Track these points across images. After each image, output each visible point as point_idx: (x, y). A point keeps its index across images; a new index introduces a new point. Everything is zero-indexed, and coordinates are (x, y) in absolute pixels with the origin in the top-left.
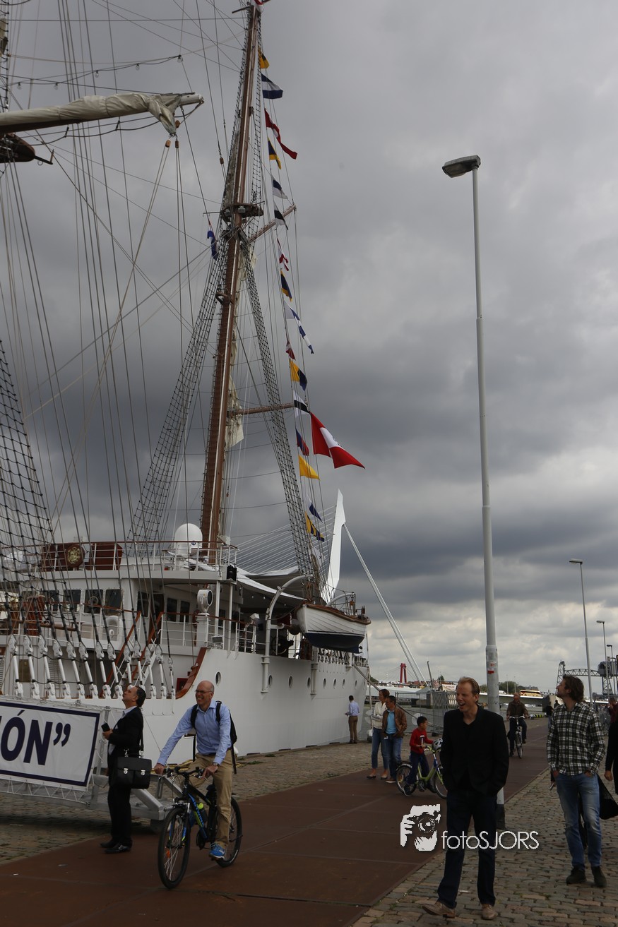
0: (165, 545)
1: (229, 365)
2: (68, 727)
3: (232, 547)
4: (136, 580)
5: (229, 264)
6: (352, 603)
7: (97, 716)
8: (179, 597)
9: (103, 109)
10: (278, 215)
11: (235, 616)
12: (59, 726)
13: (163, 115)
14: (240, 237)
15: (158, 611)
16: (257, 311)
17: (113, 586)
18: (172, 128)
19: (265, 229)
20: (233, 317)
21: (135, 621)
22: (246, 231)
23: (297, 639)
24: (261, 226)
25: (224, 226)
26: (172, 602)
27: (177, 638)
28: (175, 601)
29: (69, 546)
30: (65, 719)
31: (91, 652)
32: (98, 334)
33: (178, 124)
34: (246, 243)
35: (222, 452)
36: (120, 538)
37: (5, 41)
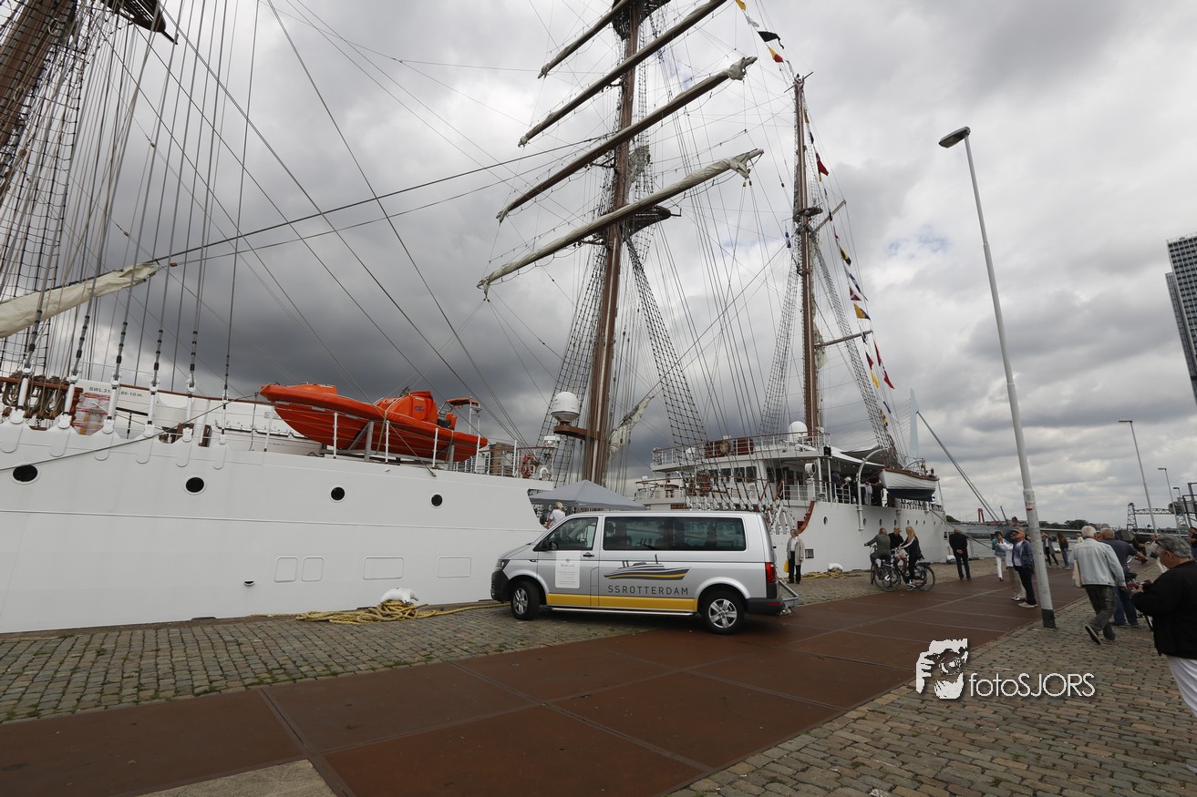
0: (781, 436)
1: (812, 314)
3: (826, 434)
5: (804, 251)
6: (923, 466)
8: (795, 471)
9: (703, 176)
13: (739, 168)
14: (809, 230)
15: (780, 479)
16: (827, 275)
17: (750, 464)
19: (825, 222)
20: (811, 282)
21: (765, 486)
22: (812, 225)
24: (822, 221)
25: (797, 226)
28: (792, 472)
29: (721, 442)
34: (813, 233)
36: (752, 434)
37: (649, 156)
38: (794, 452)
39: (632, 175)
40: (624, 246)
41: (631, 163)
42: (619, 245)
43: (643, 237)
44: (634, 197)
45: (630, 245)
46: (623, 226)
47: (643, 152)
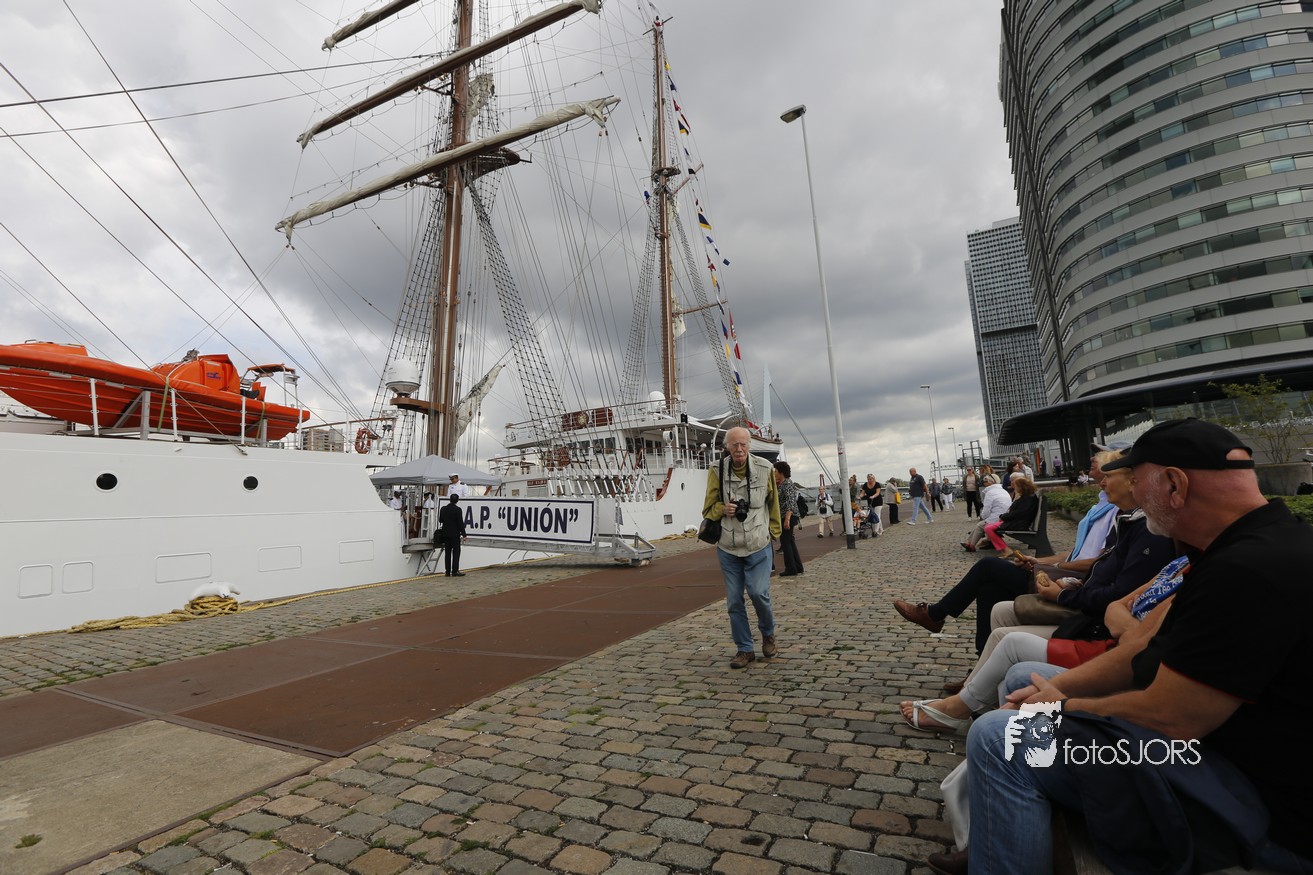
0: (639, 405)
1: (670, 281)
2: (576, 511)
3: (683, 402)
5: (661, 212)
7: (592, 502)
8: (654, 439)
9: (556, 119)
10: (691, 171)
11: (691, 447)
13: (595, 115)
14: (666, 191)
15: (640, 449)
16: (684, 241)
17: (609, 435)
18: (602, 124)
19: (683, 184)
20: (668, 248)
21: (625, 456)
22: (670, 186)
24: (680, 183)
26: (649, 444)
27: (653, 463)
28: (650, 440)
30: (574, 506)
31: (598, 477)
33: (605, 119)
34: (671, 195)
35: (672, 341)
37: (493, 87)
38: (652, 421)
39: (473, 107)
40: (466, 191)
41: (471, 93)
42: (461, 190)
43: (489, 182)
44: (477, 136)
45: (473, 191)
46: (465, 168)
47: (485, 80)
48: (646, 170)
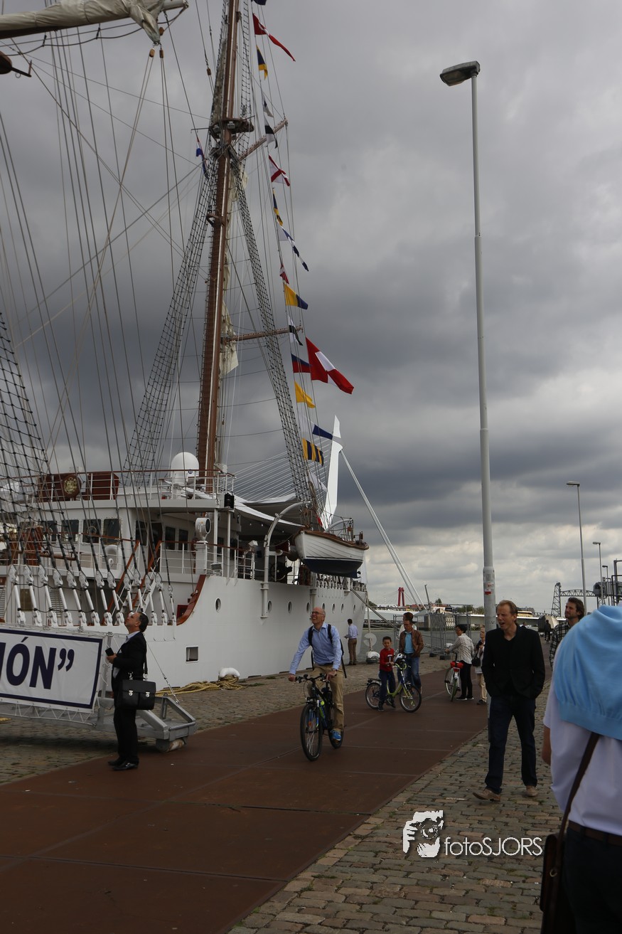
0: (161, 474)
1: (221, 290)
2: (71, 653)
4: (133, 509)
5: (219, 184)
6: (350, 529)
7: (100, 641)
8: (178, 526)
9: (83, 16)
10: (269, 130)
11: (233, 544)
12: (63, 652)
13: (146, 21)
14: (230, 155)
15: (156, 540)
16: (249, 233)
17: (111, 515)
18: (155, 38)
19: (256, 146)
20: (225, 239)
21: (134, 549)
22: (236, 148)
23: (295, 565)
25: (214, 143)
26: (170, 531)
27: (176, 565)
28: (174, 530)
29: (65, 477)
30: (68, 645)
31: (91, 580)
32: (87, 259)
33: (161, 31)
34: (236, 161)
35: (217, 379)
36: (116, 468)
38: (178, 500)
48: (204, 117)
